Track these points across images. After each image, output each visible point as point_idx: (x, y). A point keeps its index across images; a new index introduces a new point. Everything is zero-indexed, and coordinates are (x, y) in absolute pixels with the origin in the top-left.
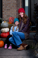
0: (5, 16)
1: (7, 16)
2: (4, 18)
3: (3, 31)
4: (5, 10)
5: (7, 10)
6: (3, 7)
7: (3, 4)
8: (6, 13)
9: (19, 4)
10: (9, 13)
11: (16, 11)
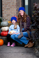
0: (5, 15)
1: (7, 15)
2: (4, 17)
3: (3, 30)
4: (5, 9)
5: (7, 9)
6: (3, 6)
7: (3, 3)
8: (6, 12)
9: (19, 3)
10: (9, 12)
11: (16, 10)
